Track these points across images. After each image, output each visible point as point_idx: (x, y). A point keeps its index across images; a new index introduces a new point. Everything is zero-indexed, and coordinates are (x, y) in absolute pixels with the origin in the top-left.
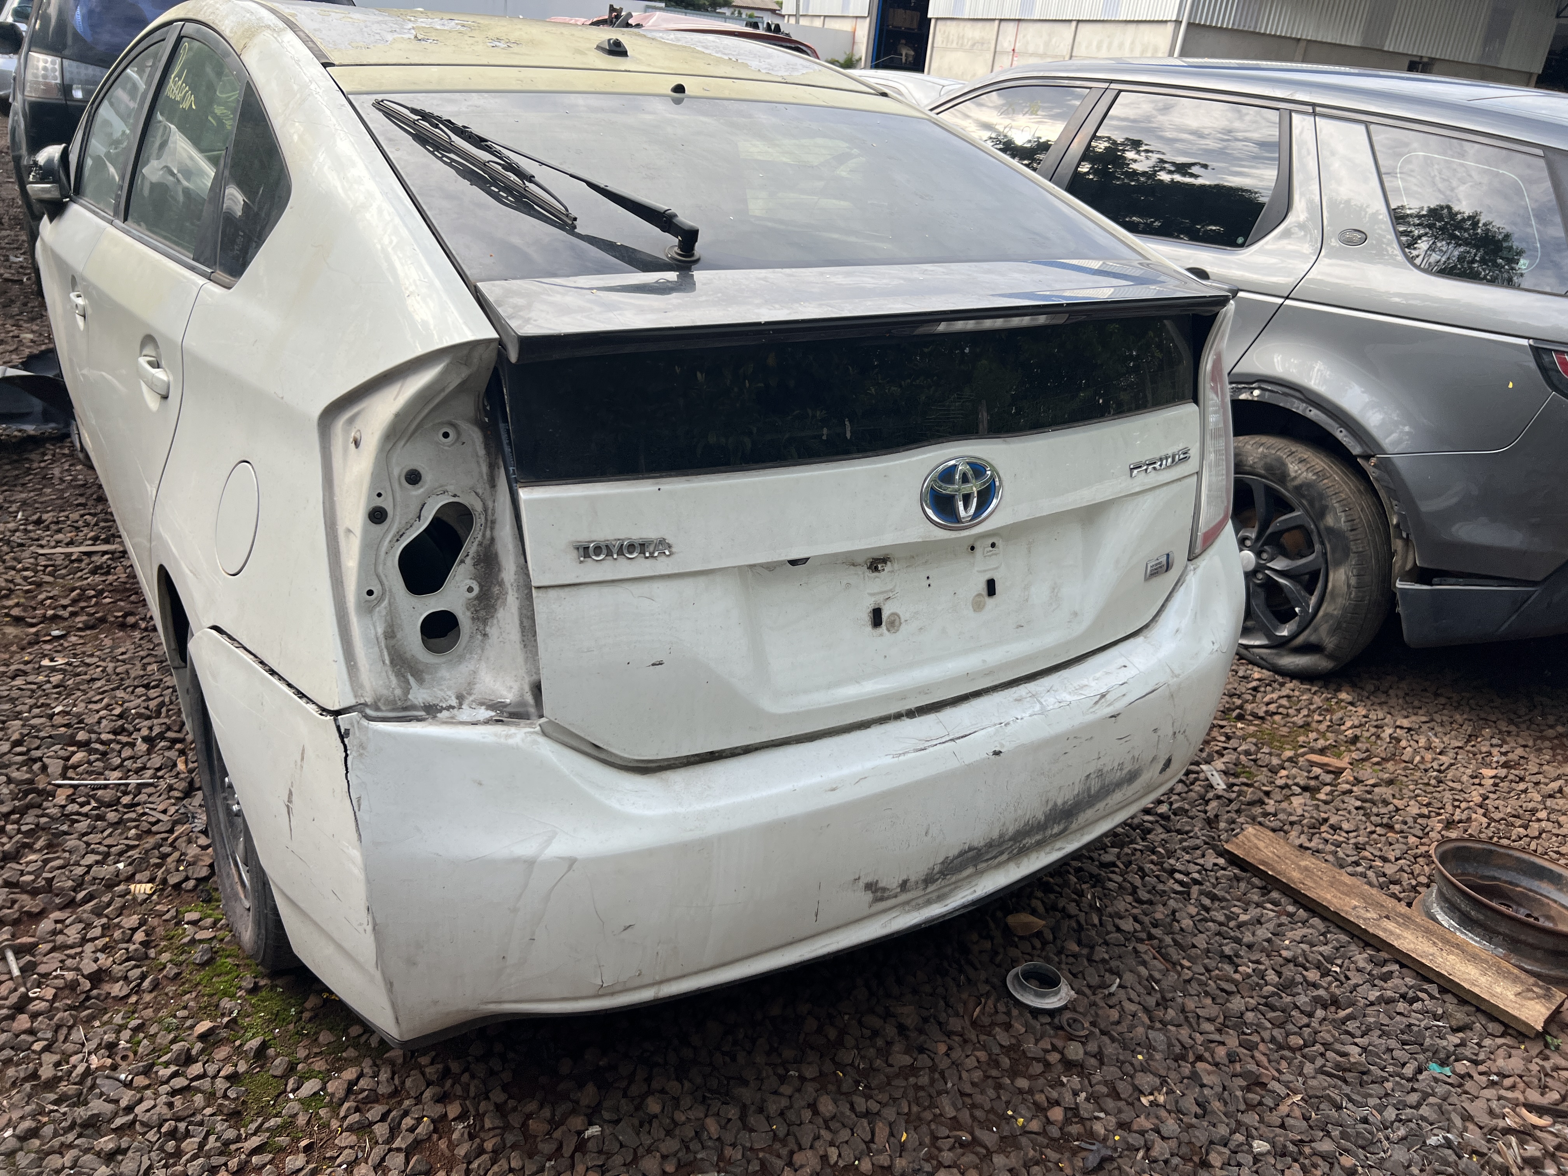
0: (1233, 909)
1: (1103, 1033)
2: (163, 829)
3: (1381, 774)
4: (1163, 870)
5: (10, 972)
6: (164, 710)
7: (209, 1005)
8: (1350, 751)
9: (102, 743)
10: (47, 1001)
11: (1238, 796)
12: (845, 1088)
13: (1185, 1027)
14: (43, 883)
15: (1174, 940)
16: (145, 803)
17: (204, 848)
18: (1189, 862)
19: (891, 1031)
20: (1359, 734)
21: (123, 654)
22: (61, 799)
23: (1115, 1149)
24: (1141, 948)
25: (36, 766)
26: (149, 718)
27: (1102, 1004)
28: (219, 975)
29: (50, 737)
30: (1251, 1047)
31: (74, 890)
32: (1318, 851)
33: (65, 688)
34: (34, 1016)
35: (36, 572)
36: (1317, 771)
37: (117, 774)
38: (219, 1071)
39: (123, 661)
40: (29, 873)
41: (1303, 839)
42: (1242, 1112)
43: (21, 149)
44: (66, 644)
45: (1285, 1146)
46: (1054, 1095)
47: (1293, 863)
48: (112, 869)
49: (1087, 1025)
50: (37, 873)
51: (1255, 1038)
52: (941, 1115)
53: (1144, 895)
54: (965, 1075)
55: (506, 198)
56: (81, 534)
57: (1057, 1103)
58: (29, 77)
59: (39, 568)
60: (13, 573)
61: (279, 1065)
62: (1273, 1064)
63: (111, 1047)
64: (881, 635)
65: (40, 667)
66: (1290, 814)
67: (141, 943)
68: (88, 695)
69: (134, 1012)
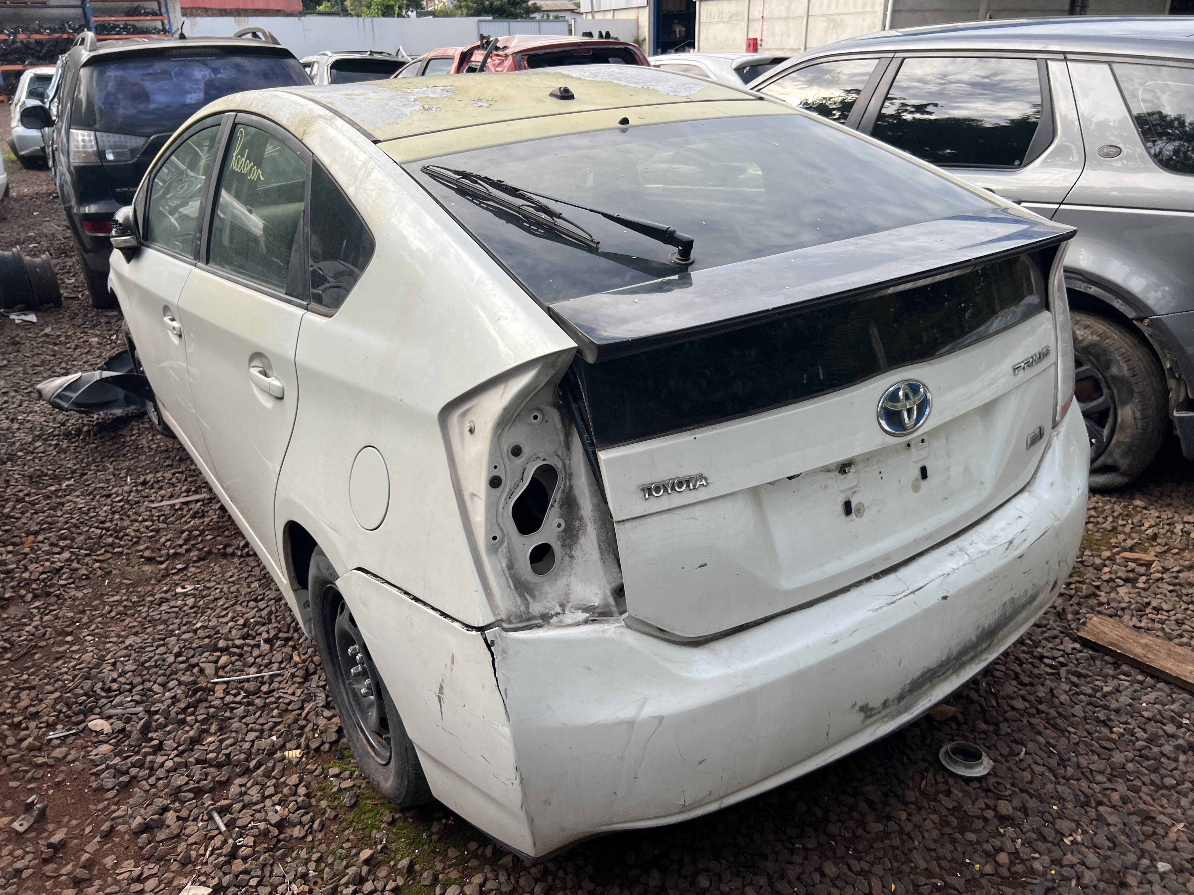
0: (1097, 683)
1: (1022, 791)
2: (296, 707)
3: (1181, 562)
4: (1034, 657)
5: (218, 828)
6: (273, 616)
7: (364, 836)
8: (1152, 546)
9: (237, 647)
10: (250, 847)
11: (1076, 592)
12: (839, 853)
13: (1083, 780)
14: (224, 758)
15: (1058, 712)
16: (278, 689)
17: (329, 719)
18: (1052, 649)
19: (863, 806)
20: (1157, 531)
21: (231, 577)
22: (219, 693)
23: (1054, 881)
24: (1033, 720)
25: (196, 670)
26: (264, 624)
27: (1015, 768)
28: (365, 814)
29: (200, 647)
30: (1137, 790)
31: (247, 761)
32: (1148, 630)
33: (199, 607)
34: (245, 859)
35: (153, 521)
36: (1132, 565)
37: (253, 670)
38: (385, 886)
39: (233, 582)
40: (212, 751)
41: (1135, 621)
42: (1142, 842)
43: (70, 201)
44: (189, 574)
45: (1181, 864)
46: (998, 843)
47: (1135, 641)
48: (268, 741)
49: (1008, 786)
50: (218, 751)
51: (1138, 783)
52: (916, 867)
53: (1026, 679)
54: (926, 835)
55: (537, 230)
56: (177, 489)
57: (1001, 850)
58: (72, 148)
59: (155, 518)
60: (137, 524)
61: (426, 877)
62: (1157, 801)
63: (305, 876)
64: (852, 520)
65: (176, 594)
66: (1120, 602)
67: (305, 795)
68: (217, 612)
69: (313, 848)
